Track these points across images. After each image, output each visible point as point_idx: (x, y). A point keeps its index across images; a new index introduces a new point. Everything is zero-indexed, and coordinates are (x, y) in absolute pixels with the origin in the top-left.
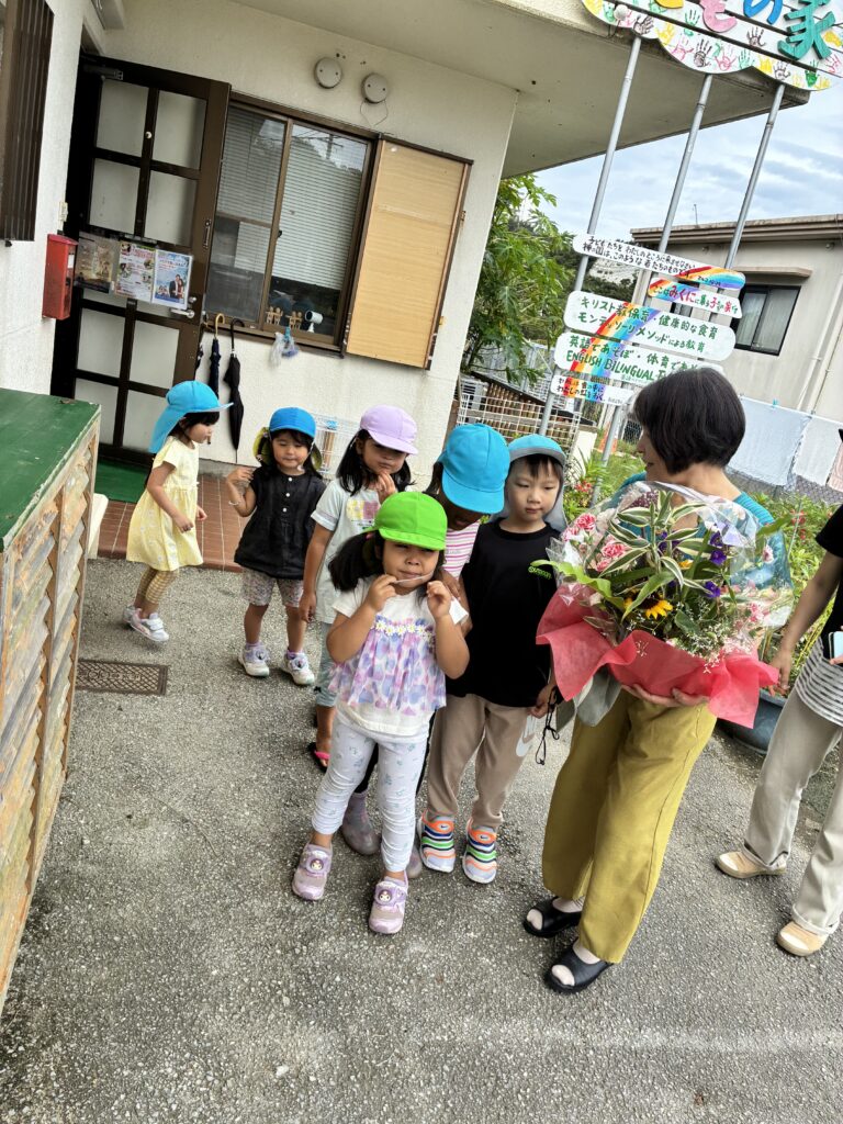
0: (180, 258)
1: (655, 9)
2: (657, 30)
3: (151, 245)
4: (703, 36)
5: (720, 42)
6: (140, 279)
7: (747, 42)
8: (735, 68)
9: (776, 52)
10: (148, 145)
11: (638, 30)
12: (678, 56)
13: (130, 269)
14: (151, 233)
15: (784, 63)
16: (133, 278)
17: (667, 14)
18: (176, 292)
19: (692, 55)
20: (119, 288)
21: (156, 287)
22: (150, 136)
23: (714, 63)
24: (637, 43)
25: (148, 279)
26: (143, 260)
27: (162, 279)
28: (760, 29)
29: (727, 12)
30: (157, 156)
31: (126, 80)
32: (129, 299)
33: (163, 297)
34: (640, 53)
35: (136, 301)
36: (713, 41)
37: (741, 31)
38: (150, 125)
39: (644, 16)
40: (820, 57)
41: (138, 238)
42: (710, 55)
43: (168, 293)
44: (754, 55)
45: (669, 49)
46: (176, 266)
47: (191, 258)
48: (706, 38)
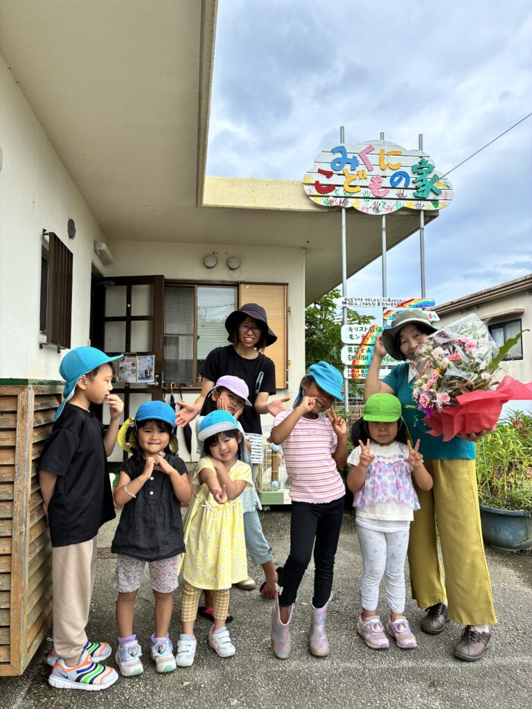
0: (149, 357)
1: (348, 195)
2: (351, 203)
3: (134, 355)
4: (374, 200)
5: (384, 200)
6: (130, 372)
7: (397, 197)
8: (395, 209)
9: (413, 198)
10: (129, 310)
11: (342, 205)
12: (365, 211)
13: (125, 369)
14: (133, 350)
15: (419, 202)
16: (127, 373)
17: (354, 195)
18: (148, 375)
19: (372, 209)
20: (120, 379)
21: (138, 375)
22: (129, 306)
23: (383, 210)
24: (344, 211)
25: (134, 372)
26: (131, 363)
27: (141, 370)
28: (402, 190)
29: (383, 188)
30: (133, 314)
31: (116, 285)
32: (126, 384)
33: (142, 378)
34: (346, 215)
35: (129, 384)
36: (380, 201)
37: (393, 193)
38: (129, 301)
39: (343, 199)
40: (437, 194)
41: (127, 353)
42: (380, 207)
43: (144, 376)
44: (402, 202)
45: (360, 209)
46: (147, 363)
47: (154, 356)
48: (376, 200)
